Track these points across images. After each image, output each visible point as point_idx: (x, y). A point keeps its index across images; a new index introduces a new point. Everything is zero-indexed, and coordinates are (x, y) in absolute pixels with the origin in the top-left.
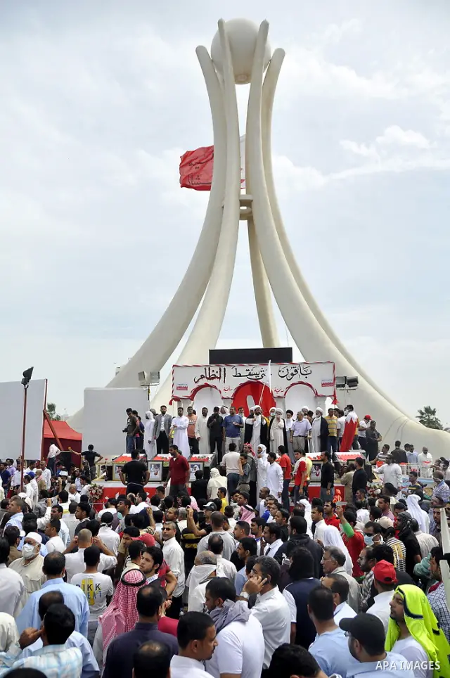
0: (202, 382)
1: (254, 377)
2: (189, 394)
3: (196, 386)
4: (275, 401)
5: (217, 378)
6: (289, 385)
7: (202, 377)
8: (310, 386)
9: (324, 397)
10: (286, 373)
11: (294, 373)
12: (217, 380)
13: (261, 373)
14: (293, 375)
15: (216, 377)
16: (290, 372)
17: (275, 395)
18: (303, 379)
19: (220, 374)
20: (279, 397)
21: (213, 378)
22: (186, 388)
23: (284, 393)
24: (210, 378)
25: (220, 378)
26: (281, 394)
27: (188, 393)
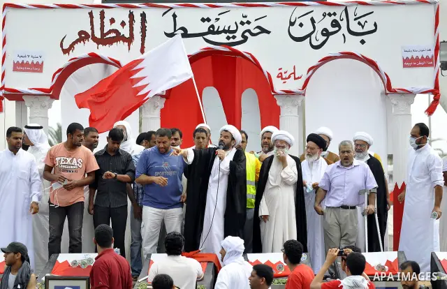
0: (82, 51)
1: (222, 38)
2: (48, 84)
3: (64, 61)
4: (278, 103)
5: (123, 39)
6: (315, 63)
7: (83, 36)
8: (372, 63)
9: (408, 94)
10: (308, 28)
11: (331, 29)
12: (122, 45)
13: (242, 29)
14: (326, 33)
15: (119, 37)
16: (319, 28)
17: (279, 86)
18: (353, 45)
19: (131, 29)
20: (289, 93)
21: (110, 42)
22: (37, 67)
23: (302, 82)
24: (104, 41)
25: (129, 40)
26: (294, 86)
27: (45, 80)
